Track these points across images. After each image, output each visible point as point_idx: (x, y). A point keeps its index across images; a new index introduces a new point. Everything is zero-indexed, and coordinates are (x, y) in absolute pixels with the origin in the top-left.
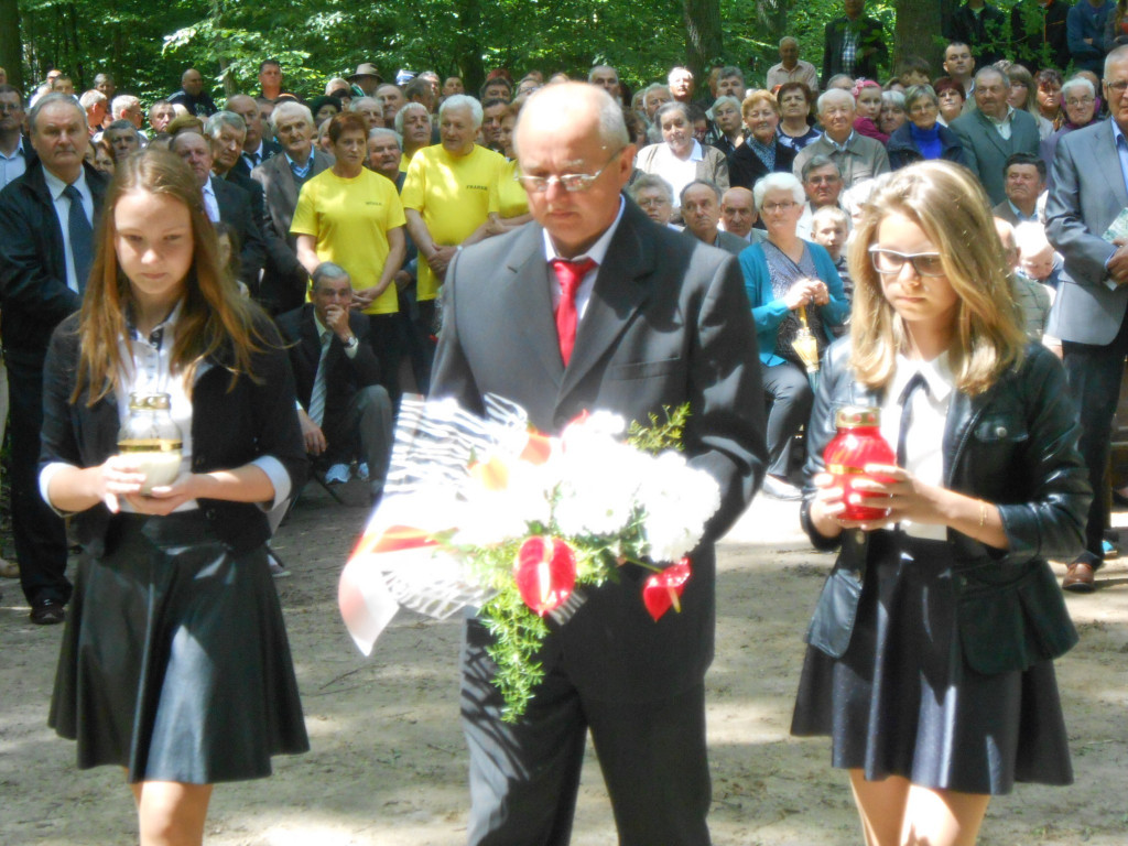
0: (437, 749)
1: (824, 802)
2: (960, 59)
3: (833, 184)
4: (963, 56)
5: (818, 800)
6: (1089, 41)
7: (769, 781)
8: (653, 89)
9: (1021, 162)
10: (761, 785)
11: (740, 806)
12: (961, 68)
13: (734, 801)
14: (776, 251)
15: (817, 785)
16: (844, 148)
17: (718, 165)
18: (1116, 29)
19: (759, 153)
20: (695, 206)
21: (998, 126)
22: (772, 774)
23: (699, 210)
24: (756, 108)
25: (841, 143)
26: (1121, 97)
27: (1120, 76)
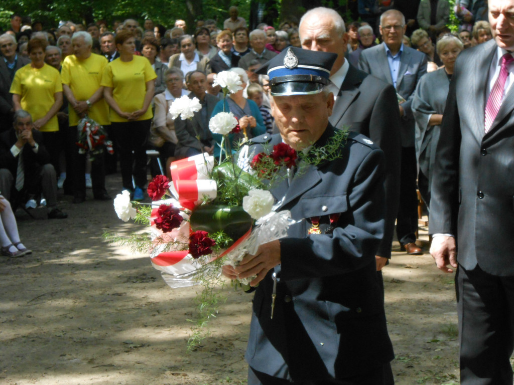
0: (83, 330)
6: (368, 9)
10: (232, 344)
11: (223, 354)
13: (221, 352)
14: (233, 103)
16: (261, 56)
17: (207, 64)
18: (379, 3)
20: (198, 82)
22: (237, 339)
23: (200, 84)
24: (223, 38)
25: (260, 54)
26: (389, 32)
27: (389, 23)
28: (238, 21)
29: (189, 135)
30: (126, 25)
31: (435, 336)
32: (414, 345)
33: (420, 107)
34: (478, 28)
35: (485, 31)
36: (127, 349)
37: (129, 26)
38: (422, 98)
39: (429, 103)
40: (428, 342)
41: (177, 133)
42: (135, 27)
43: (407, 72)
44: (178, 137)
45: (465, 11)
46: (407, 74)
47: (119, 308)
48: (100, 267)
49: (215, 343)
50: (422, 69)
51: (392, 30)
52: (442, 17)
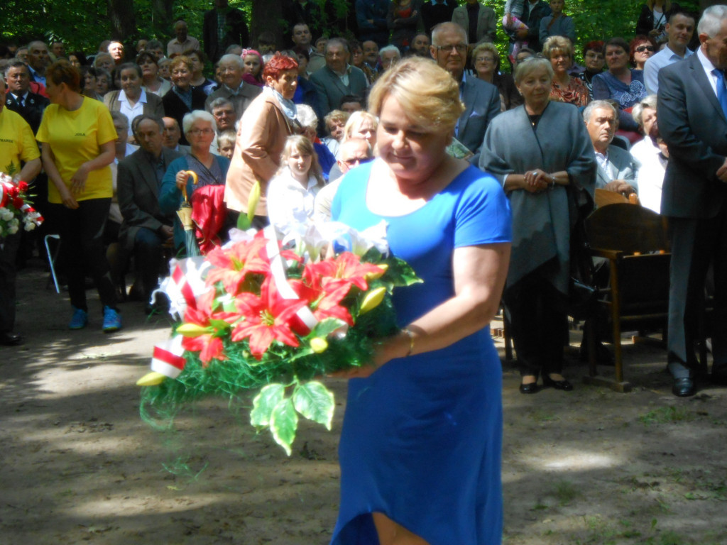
0: (14, 507)
1: (287, 532)
2: (303, 34)
3: (230, 116)
4: (305, 32)
5: (283, 532)
6: (371, 21)
7: (247, 519)
8: (100, 56)
9: (350, 101)
10: (243, 523)
11: (231, 538)
12: (304, 40)
13: (227, 534)
14: (195, 161)
15: (280, 521)
16: (237, 93)
17: (158, 106)
18: (394, 14)
19: (181, 97)
20: (144, 135)
21: (341, 77)
22: (248, 515)
23: (147, 138)
24: (176, 68)
25: (235, 89)
26: (449, 55)
27: (448, 42)
28: (188, 41)
29: (138, 210)
30: (32, 49)
31: (539, 500)
32: (511, 515)
33: (491, 164)
34: (550, 46)
35: (560, 51)
36: (85, 536)
37: (37, 52)
38: (493, 151)
39: (504, 159)
40: (531, 510)
41: (122, 208)
42: (45, 52)
43: (474, 113)
44: (123, 214)
45: (519, 23)
46: (473, 116)
47: (64, 473)
48: (25, 410)
49: (218, 521)
50: (494, 109)
51: (454, 52)
52: (485, 32)
